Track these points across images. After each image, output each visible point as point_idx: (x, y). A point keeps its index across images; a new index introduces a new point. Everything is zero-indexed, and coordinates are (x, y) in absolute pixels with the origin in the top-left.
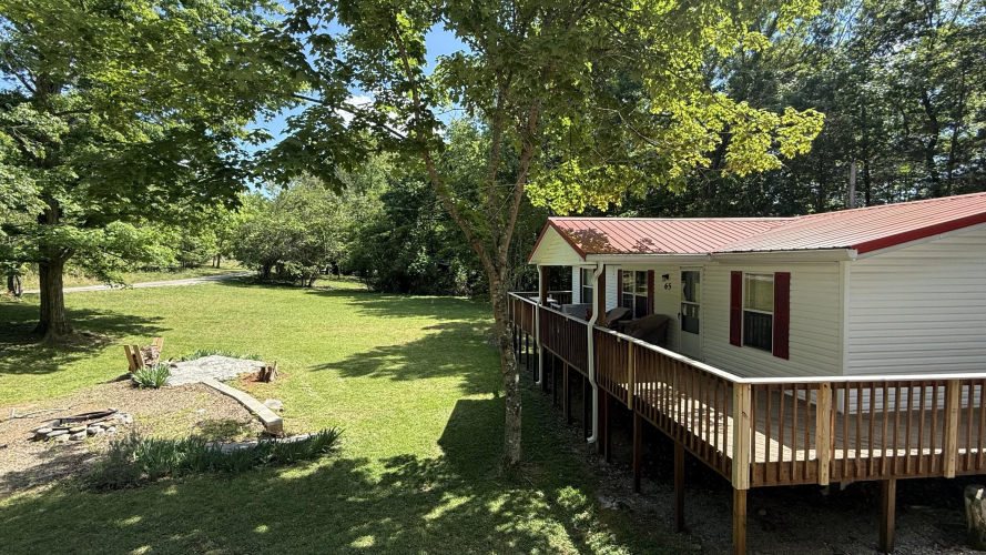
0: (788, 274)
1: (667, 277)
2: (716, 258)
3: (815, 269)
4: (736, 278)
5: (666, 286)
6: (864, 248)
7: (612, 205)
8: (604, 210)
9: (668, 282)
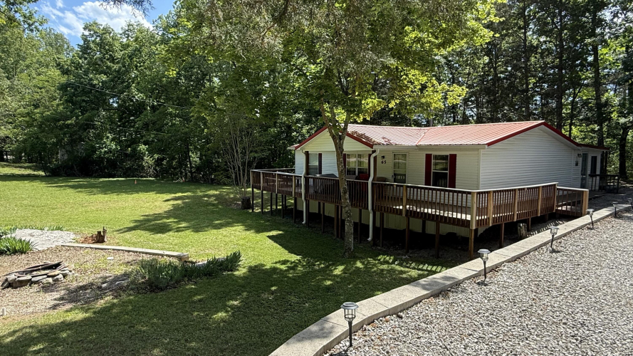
0: (456, 155)
1: (383, 157)
2: (419, 148)
3: (467, 153)
4: (428, 157)
5: (382, 162)
6: (489, 144)
7: (364, 119)
8: (359, 121)
9: (384, 160)
